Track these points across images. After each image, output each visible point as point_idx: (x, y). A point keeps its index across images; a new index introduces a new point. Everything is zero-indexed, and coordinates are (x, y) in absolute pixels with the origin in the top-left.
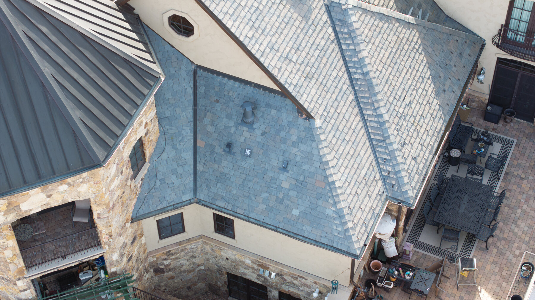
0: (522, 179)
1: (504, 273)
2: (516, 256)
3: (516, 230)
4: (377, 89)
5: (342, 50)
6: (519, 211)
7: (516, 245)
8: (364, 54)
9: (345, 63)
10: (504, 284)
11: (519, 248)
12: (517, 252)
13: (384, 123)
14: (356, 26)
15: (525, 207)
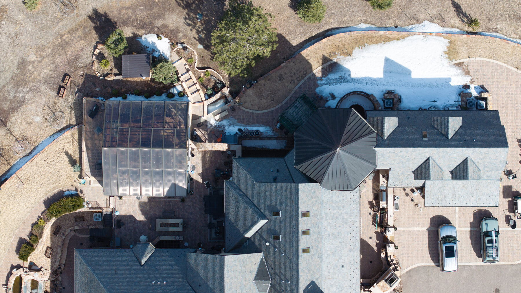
0: (202, 226)
1: (198, 190)
2: (196, 197)
3: (199, 206)
4: (244, 203)
5: (257, 208)
6: (200, 214)
7: (197, 201)
8: (251, 209)
9: (256, 206)
10: (197, 186)
11: (196, 200)
12: (196, 198)
13: (239, 196)
14: (256, 215)
15: (199, 216)
